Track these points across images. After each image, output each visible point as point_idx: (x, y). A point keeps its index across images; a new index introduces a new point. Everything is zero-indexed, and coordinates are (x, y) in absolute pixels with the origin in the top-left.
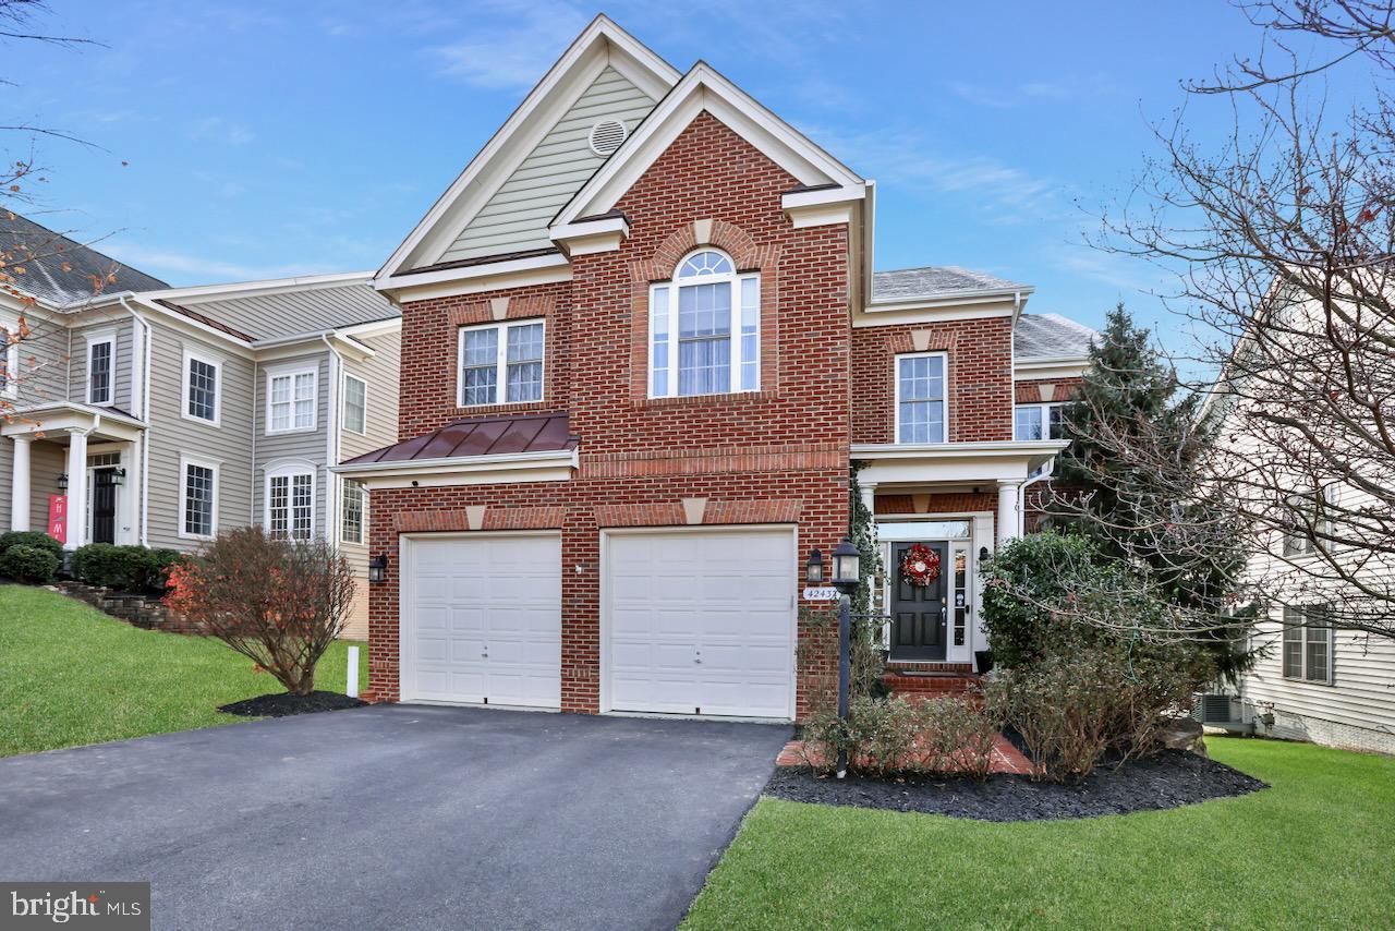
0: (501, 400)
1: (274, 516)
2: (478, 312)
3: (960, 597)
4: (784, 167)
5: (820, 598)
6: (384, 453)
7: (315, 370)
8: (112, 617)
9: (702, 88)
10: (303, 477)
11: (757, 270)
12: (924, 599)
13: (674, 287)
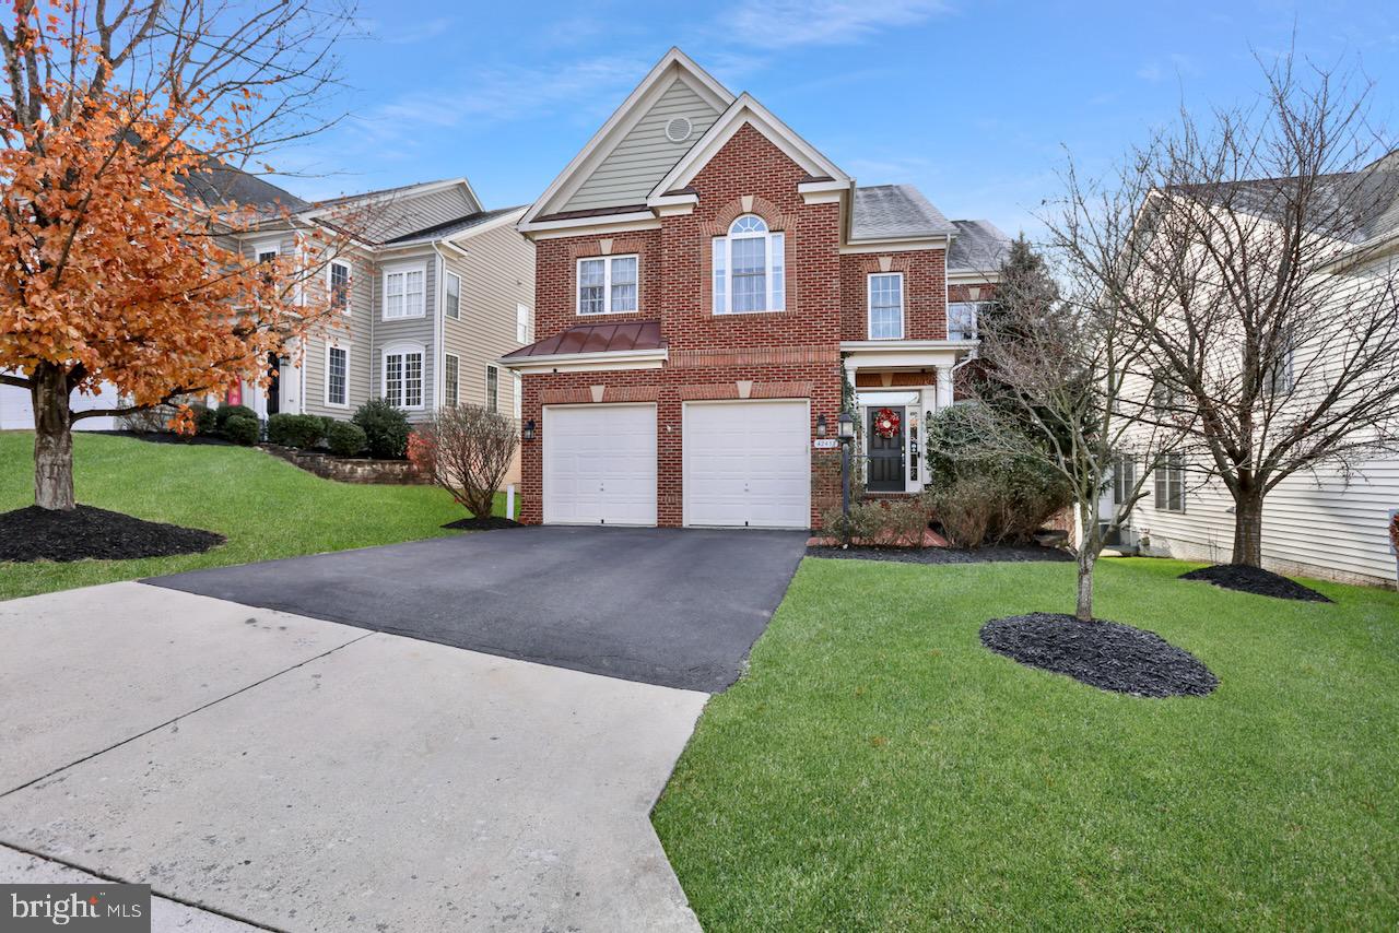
0: (607, 311)
1: (389, 387)
2: (591, 250)
3: (914, 446)
4: (798, 163)
5: (825, 446)
6: (529, 350)
7: (424, 269)
8: (303, 470)
9: (745, 108)
10: (414, 355)
11: (782, 230)
12: (889, 448)
13: (728, 240)
